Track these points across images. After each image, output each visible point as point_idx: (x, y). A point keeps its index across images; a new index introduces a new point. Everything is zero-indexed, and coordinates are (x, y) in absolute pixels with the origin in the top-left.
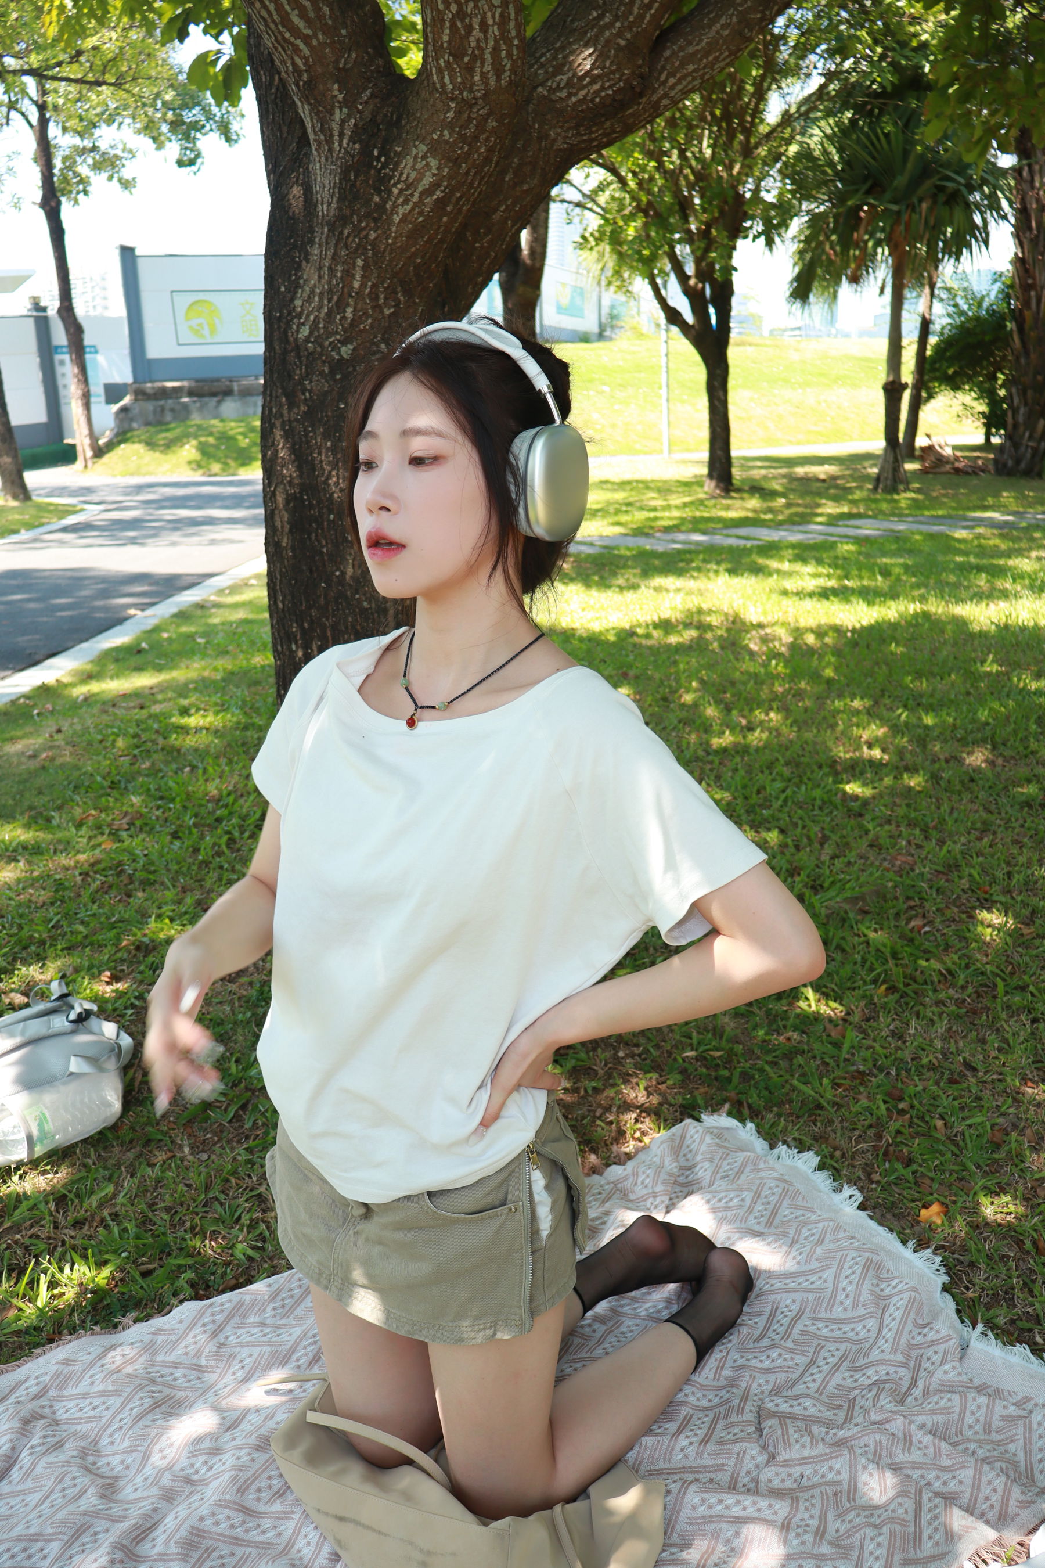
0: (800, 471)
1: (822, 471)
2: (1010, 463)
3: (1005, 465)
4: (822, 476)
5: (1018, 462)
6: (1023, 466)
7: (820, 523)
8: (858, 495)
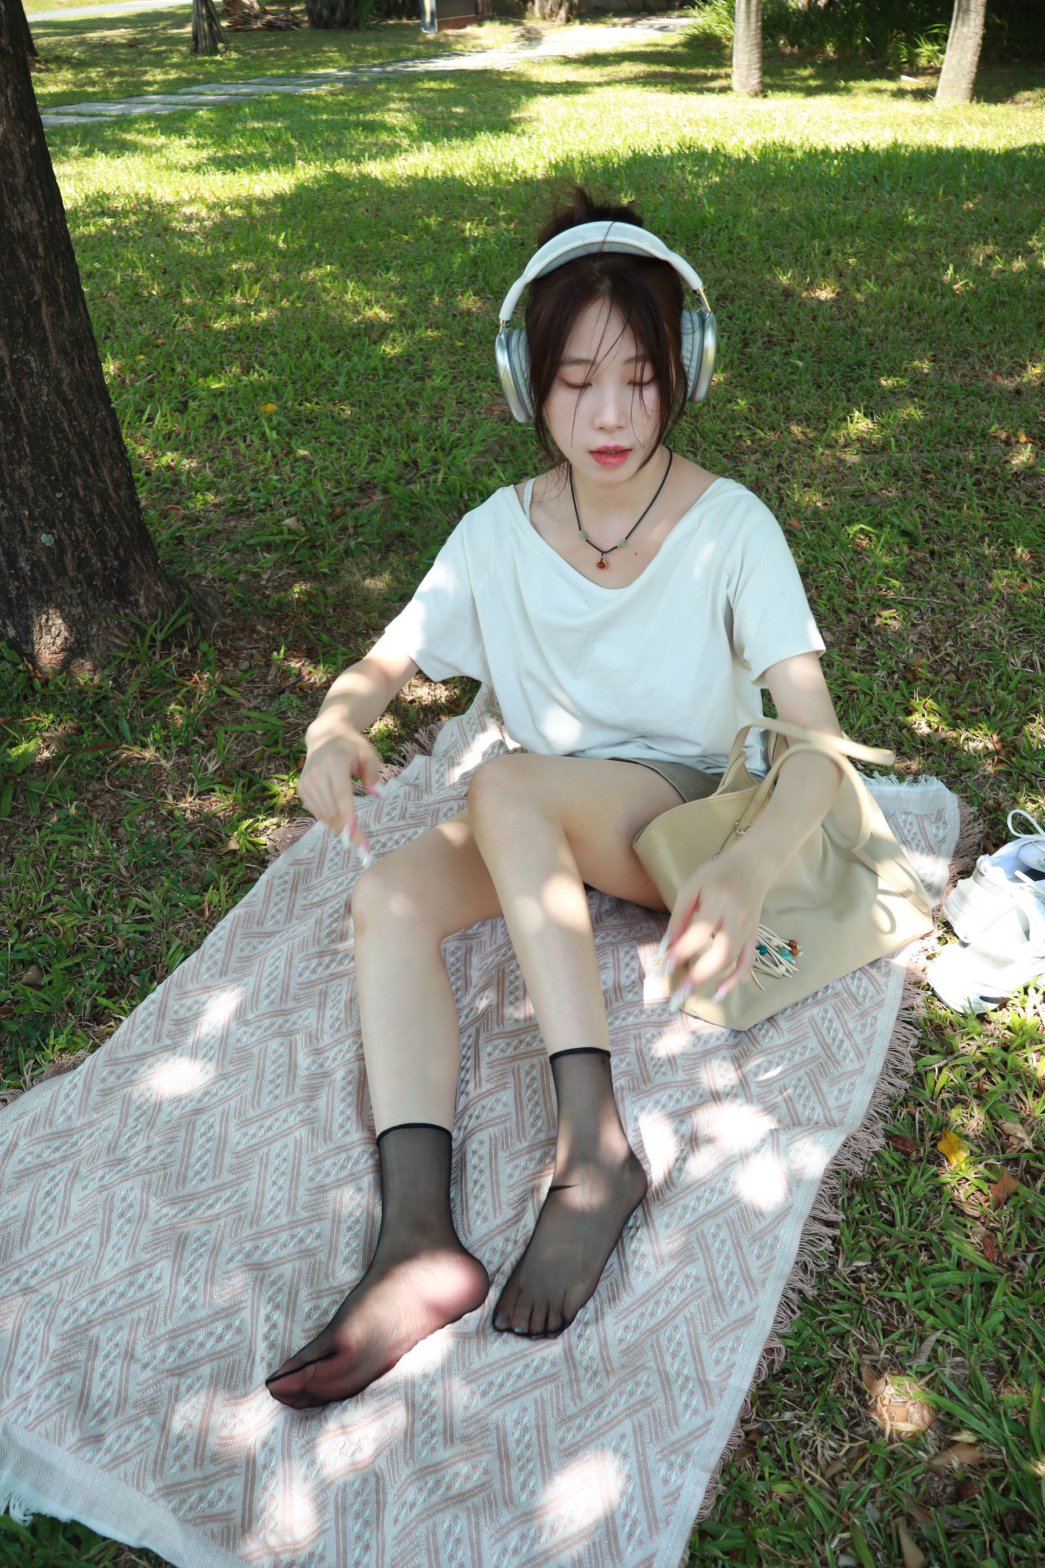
0: (94, 36)
1: (118, 35)
2: (325, 13)
3: (320, 16)
4: (118, 40)
5: (333, 12)
6: (338, 15)
7: (155, 93)
8: (176, 59)
